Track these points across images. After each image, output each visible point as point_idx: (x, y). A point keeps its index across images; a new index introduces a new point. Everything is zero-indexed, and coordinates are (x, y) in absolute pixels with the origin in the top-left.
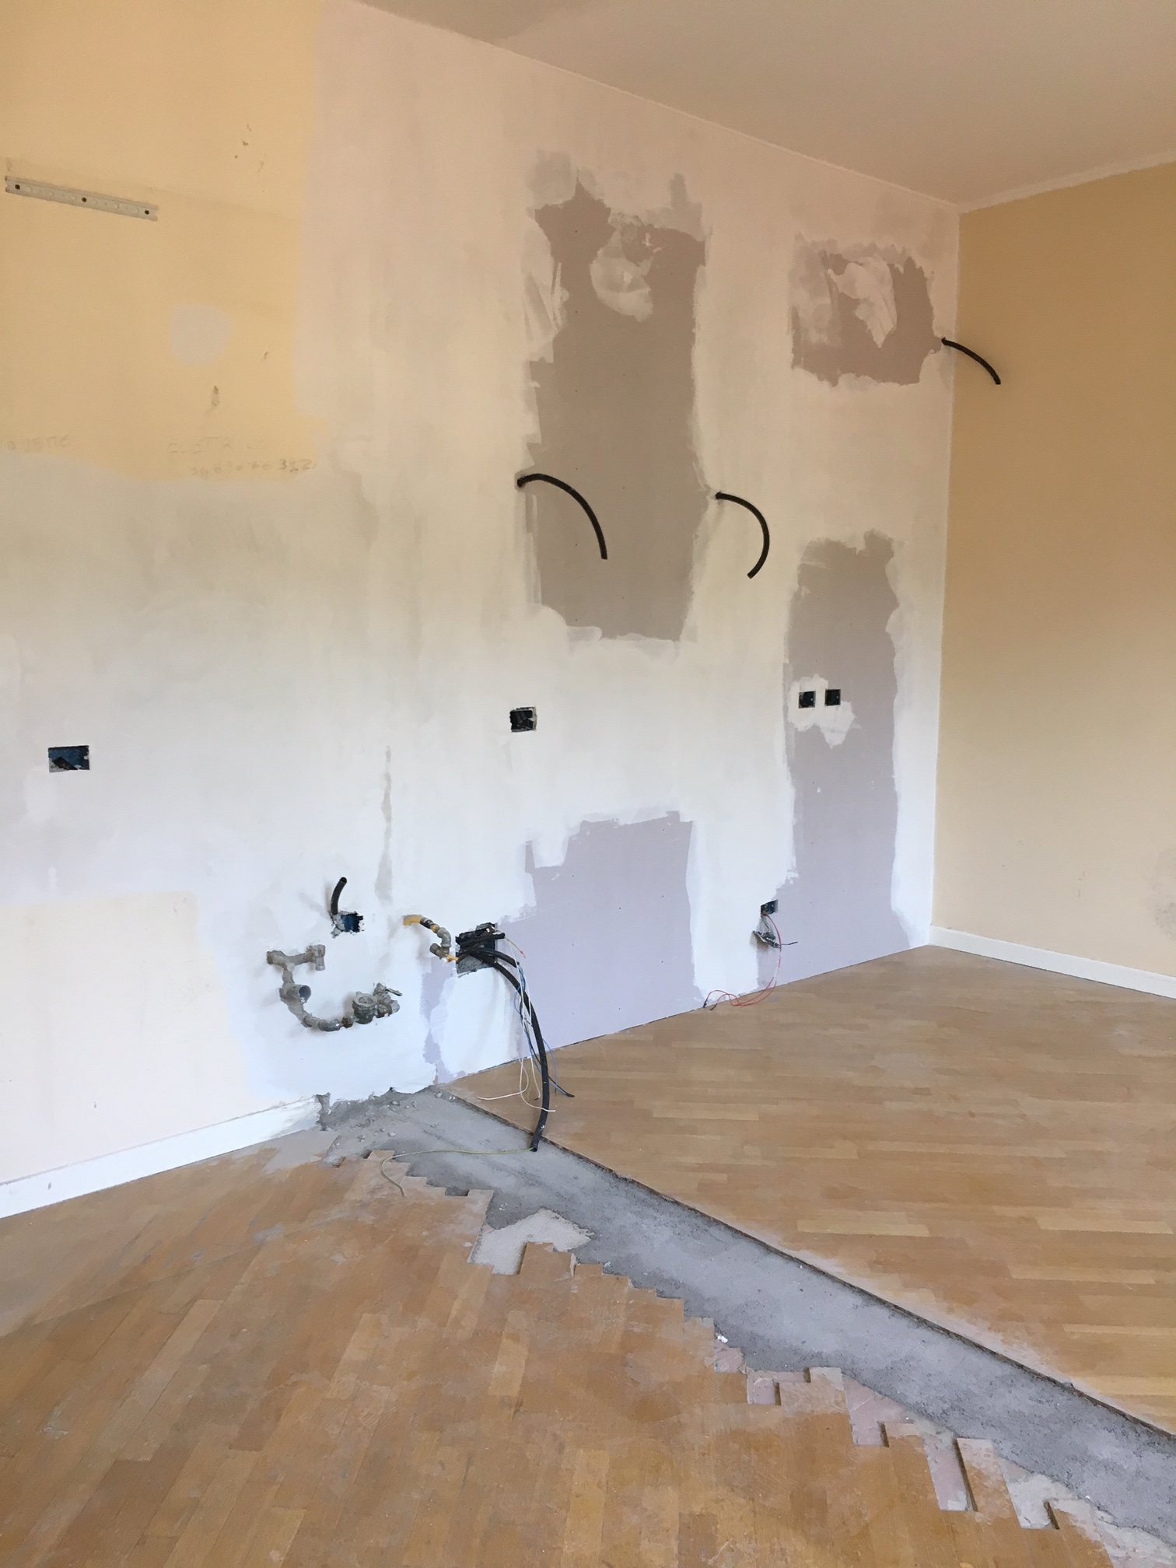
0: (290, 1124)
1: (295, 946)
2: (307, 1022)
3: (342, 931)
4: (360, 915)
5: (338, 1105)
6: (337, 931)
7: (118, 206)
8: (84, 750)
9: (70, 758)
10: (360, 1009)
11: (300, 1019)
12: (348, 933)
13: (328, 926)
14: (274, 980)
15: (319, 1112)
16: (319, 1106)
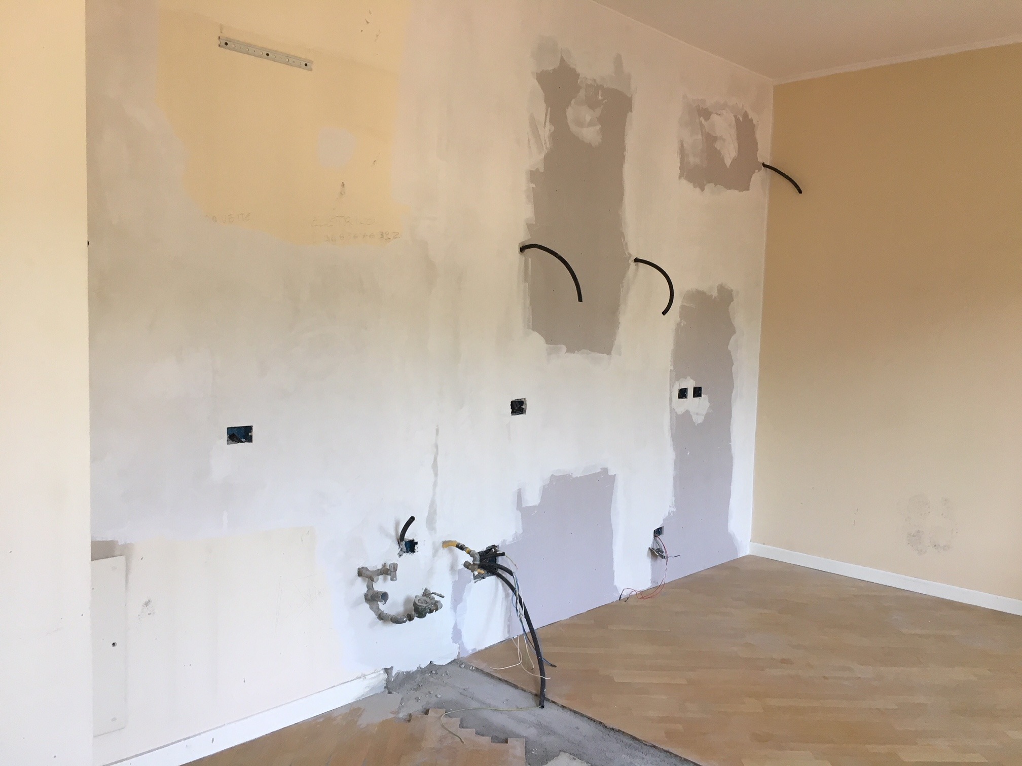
0: (368, 689)
1: (374, 564)
2: (382, 617)
3: (404, 552)
4: (416, 541)
5: (398, 674)
6: (402, 552)
7: (288, 60)
8: (249, 429)
9: (241, 435)
10: (420, 608)
11: (376, 615)
12: (409, 554)
13: (396, 549)
14: (361, 587)
15: (386, 680)
16: (386, 676)
